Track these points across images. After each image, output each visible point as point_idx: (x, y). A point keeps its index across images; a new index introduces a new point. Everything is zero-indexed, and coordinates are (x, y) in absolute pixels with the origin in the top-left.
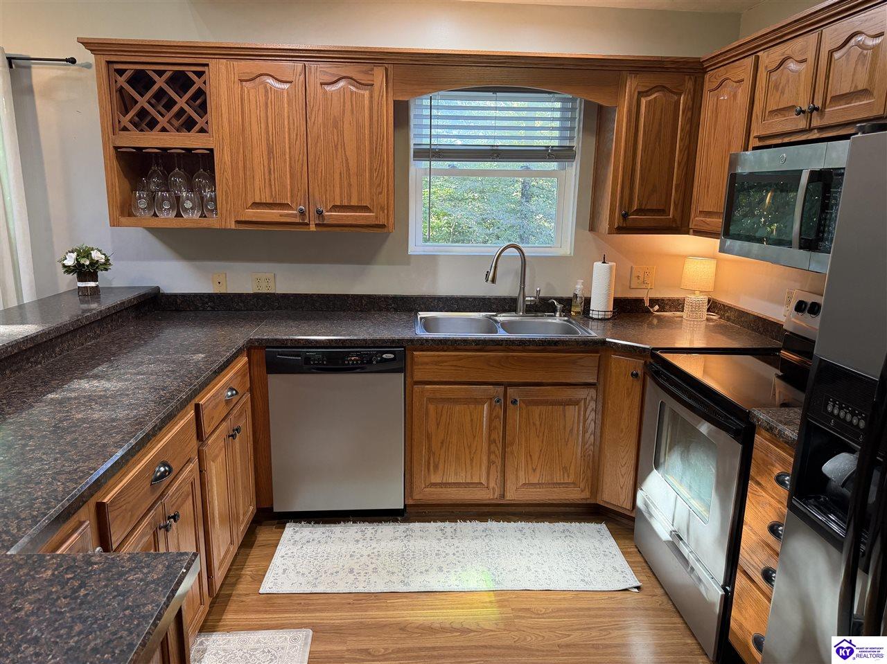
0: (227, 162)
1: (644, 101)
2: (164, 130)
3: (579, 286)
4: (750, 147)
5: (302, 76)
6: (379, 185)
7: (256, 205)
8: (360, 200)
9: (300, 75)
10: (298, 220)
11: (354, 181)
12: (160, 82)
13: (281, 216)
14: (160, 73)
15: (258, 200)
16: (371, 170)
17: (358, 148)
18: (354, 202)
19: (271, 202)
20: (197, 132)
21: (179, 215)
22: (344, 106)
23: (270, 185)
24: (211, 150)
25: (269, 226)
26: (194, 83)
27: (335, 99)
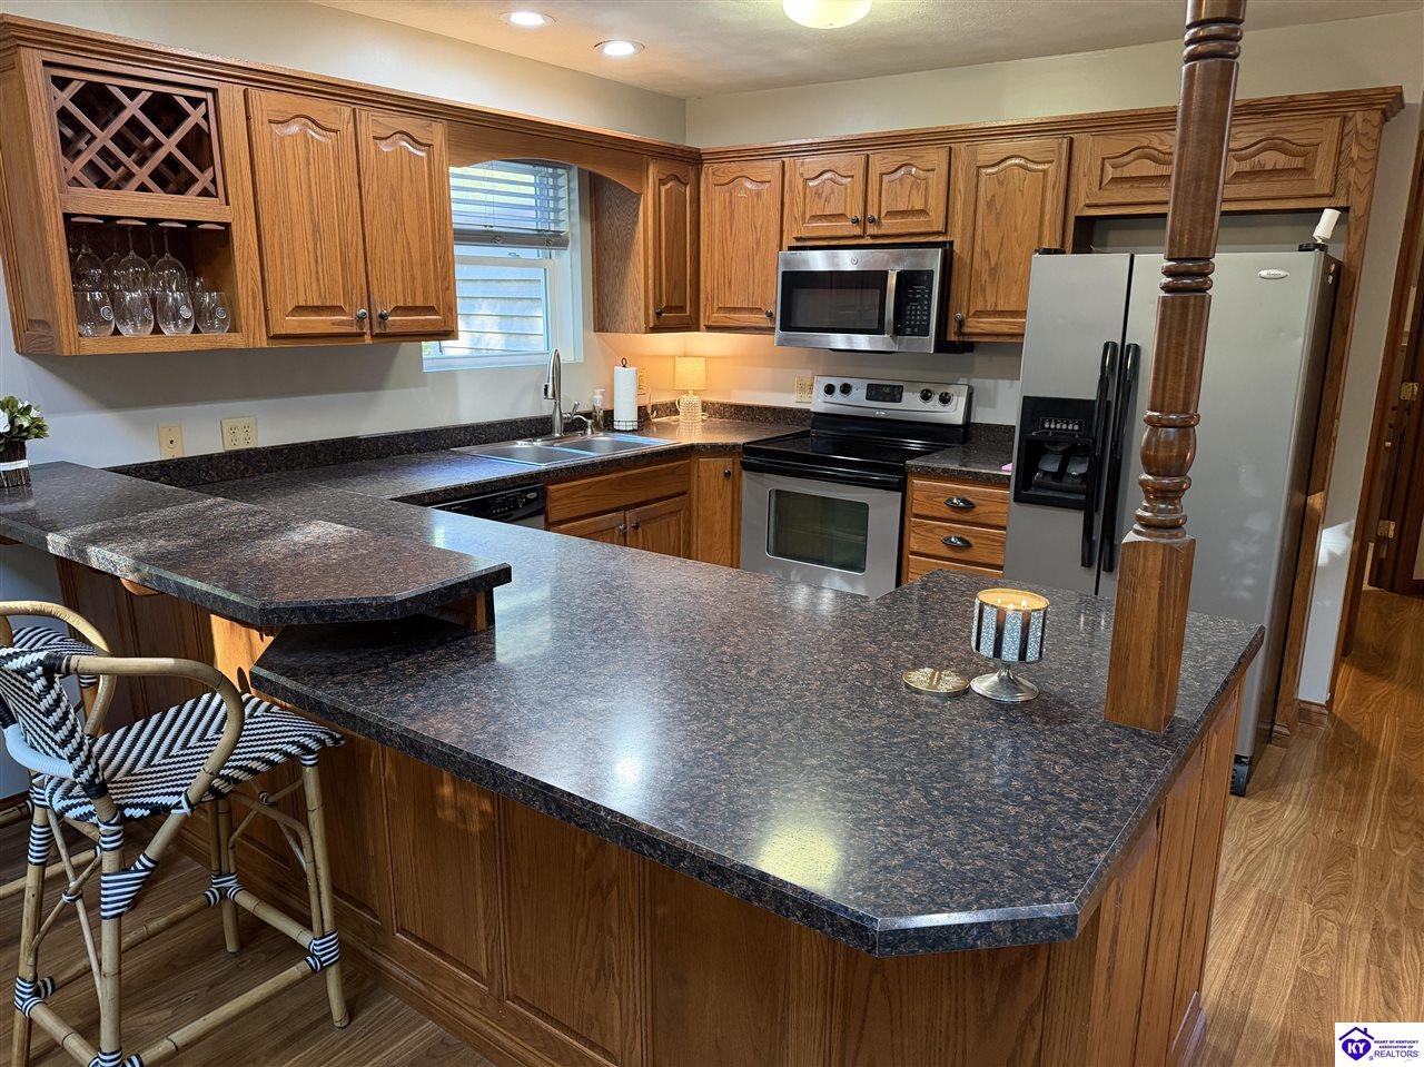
0: (252, 245)
1: (663, 189)
2: (143, 188)
3: (598, 397)
4: (785, 247)
5: (351, 124)
6: (445, 279)
7: (299, 309)
8: (425, 299)
9: (348, 123)
10: (355, 330)
11: (417, 272)
12: (133, 108)
13: (333, 324)
14: (132, 93)
15: (302, 303)
16: (434, 257)
17: (420, 227)
18: (419, 303)
19: (319, 304)
20: (198, 195)
21: (157, 331)
22: (402, 171)
23: (318, 280)
24: (227, 225)
25: (315, 341)
26: (188, 115)
27: (392, 161)
